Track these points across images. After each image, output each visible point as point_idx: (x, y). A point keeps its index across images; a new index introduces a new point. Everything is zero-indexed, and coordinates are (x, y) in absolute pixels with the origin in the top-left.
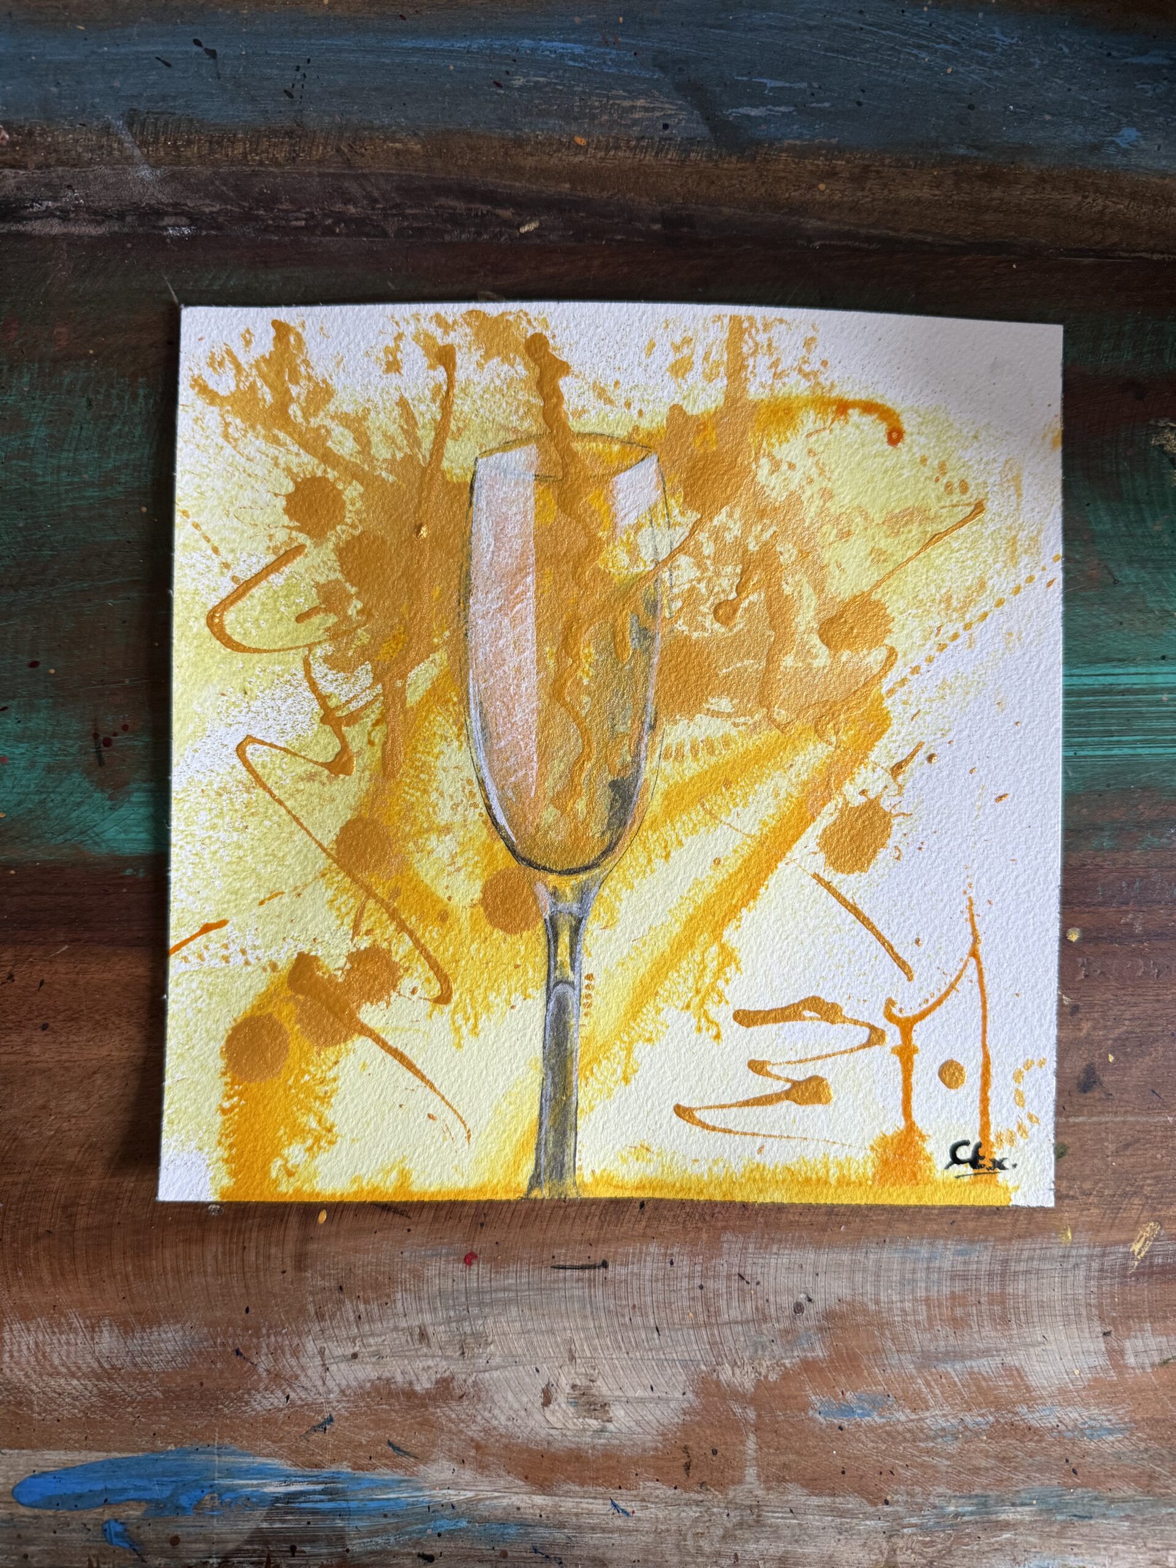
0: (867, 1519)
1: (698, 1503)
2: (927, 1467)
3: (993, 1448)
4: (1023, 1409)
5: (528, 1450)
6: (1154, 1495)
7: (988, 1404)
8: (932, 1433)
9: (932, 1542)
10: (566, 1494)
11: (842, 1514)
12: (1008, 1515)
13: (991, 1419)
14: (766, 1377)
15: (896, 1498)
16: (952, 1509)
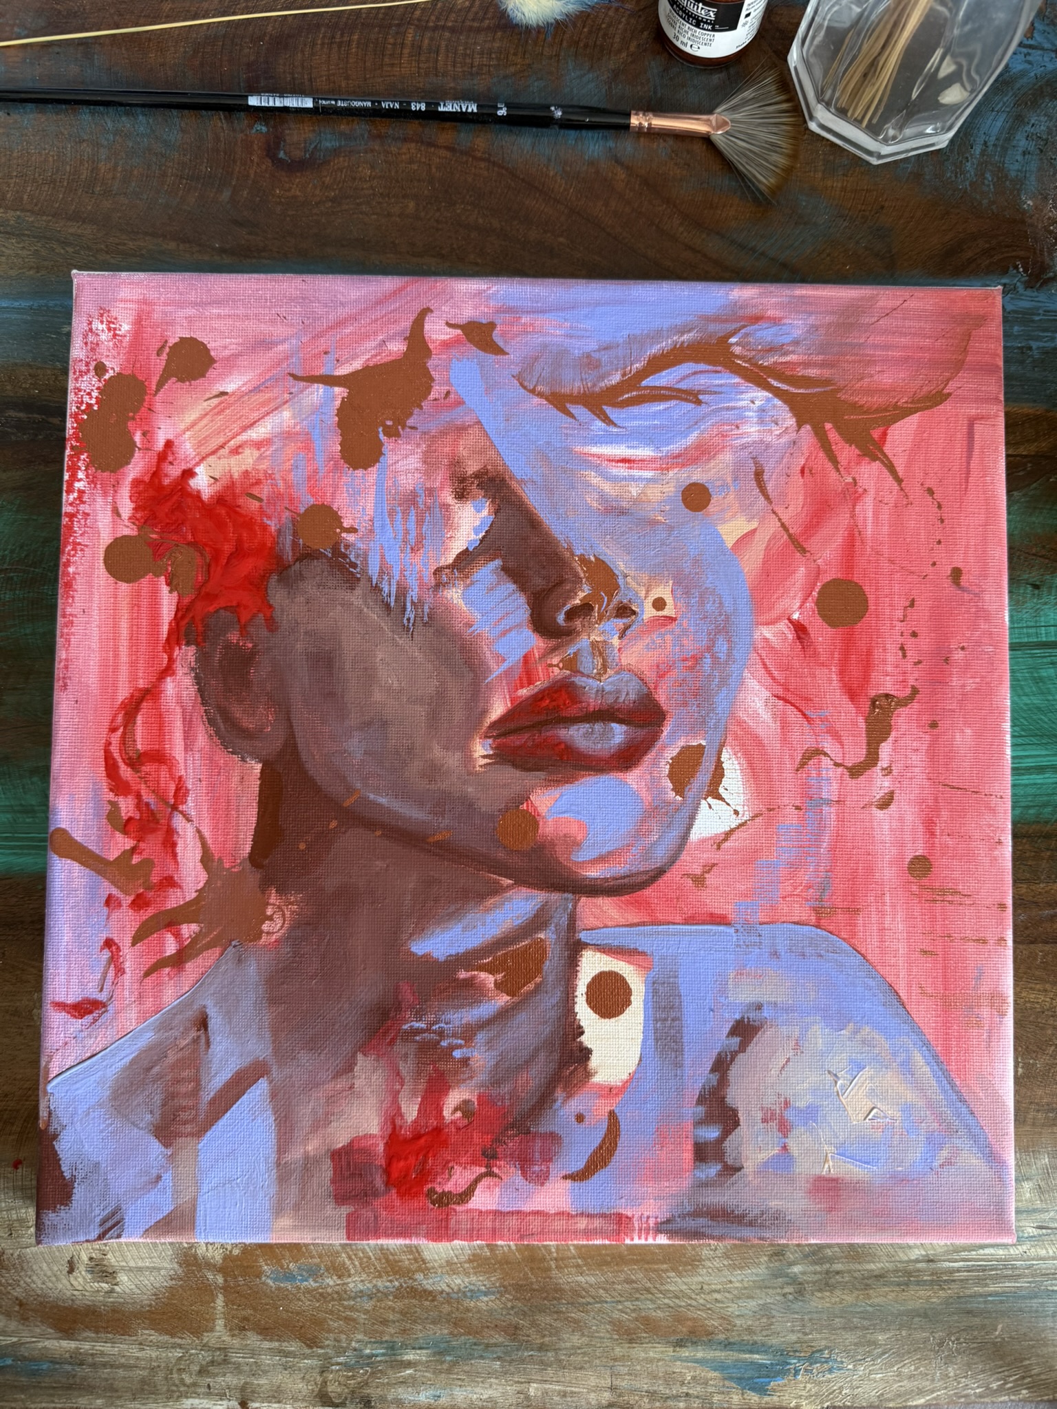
0: (305, 1358)
1: (180, 1346)
2: (349, 1319)
3: (399, 1305)
4: (419, 1276)
5: (57, 1307)
6: (519, 1341)
7: (395, 1273)
8: (353, 1294)
9: (353, 1376)
10: (85, 1339)
11: (287, 1354)
12: (410, 1356)
13: (397, 1284)
14: (231, 1252)
15: (327, 1342)
16: (368, 1351)
